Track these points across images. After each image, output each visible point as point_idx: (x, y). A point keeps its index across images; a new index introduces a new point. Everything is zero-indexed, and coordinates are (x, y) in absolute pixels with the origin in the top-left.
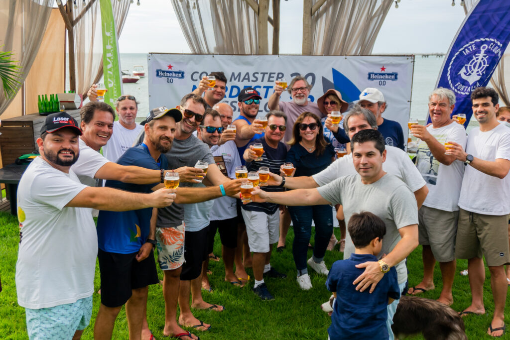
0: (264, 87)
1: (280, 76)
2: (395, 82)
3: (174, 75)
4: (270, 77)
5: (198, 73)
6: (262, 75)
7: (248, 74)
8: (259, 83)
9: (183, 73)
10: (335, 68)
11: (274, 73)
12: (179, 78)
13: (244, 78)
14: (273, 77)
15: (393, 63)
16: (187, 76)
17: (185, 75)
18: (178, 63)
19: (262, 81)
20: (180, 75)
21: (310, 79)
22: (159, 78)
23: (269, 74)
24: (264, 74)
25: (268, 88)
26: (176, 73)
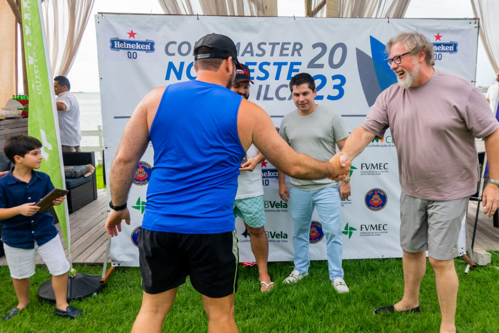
0: (275, 64)
1: (298, 47)
2: (454, 55)
3: (138, 46)
4: (283, 49)
5: (175, 43)
6: (271, 46)
7: (250, 44)
8: (267, 58)
9: (152, 44)
10: (373, 36)
11: (289, 43)
12: (147, 51)
13: (245, 51)
14: (287, 49)
15: (452, 28)
16: (159, 48)
17: (155, 47)
18: (144, 28)
19: (272, 55)
20: (148, 47)
21: (339, 51)
22: (115, 52)
23: (281, 44)
24: (274, 45)
25: (280, 65)
26: (141, 43)
